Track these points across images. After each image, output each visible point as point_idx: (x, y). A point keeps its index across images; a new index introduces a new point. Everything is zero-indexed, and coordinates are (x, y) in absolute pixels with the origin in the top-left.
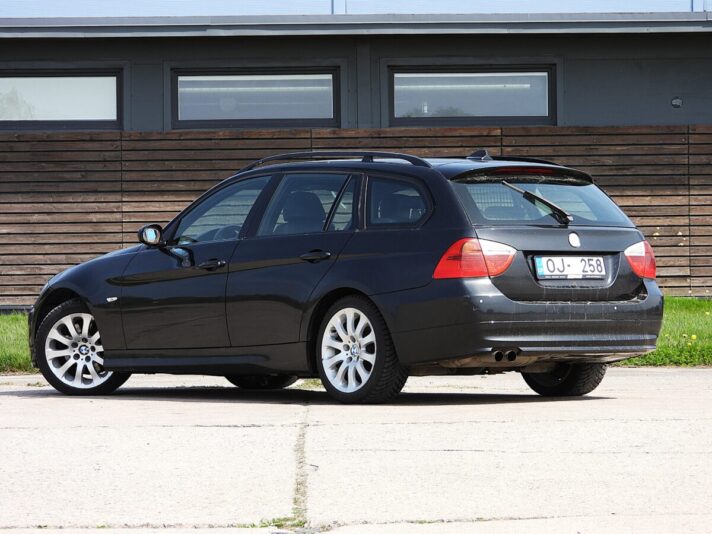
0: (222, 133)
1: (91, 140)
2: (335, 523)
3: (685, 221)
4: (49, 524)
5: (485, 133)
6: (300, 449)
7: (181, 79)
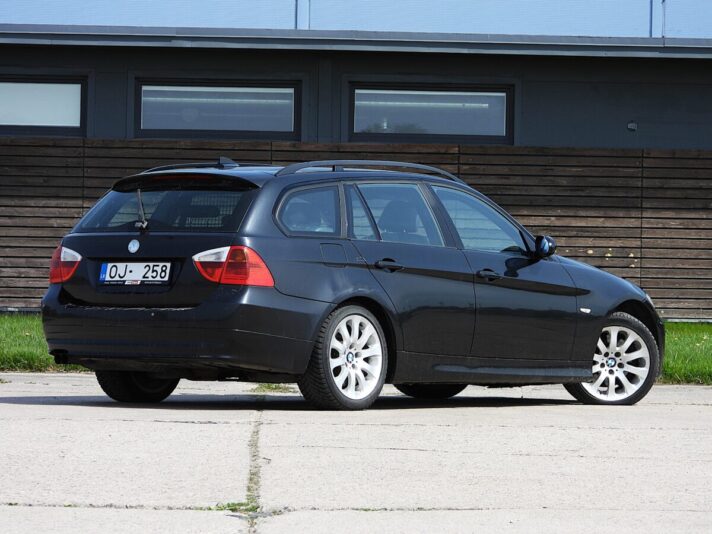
0: (184, 143)
1: (54, 146)
2: (286, 508)
3: (637, 243)
4: (20, 502)
5: (443, 151)
6: (253, 444)
7: (144, 88)
